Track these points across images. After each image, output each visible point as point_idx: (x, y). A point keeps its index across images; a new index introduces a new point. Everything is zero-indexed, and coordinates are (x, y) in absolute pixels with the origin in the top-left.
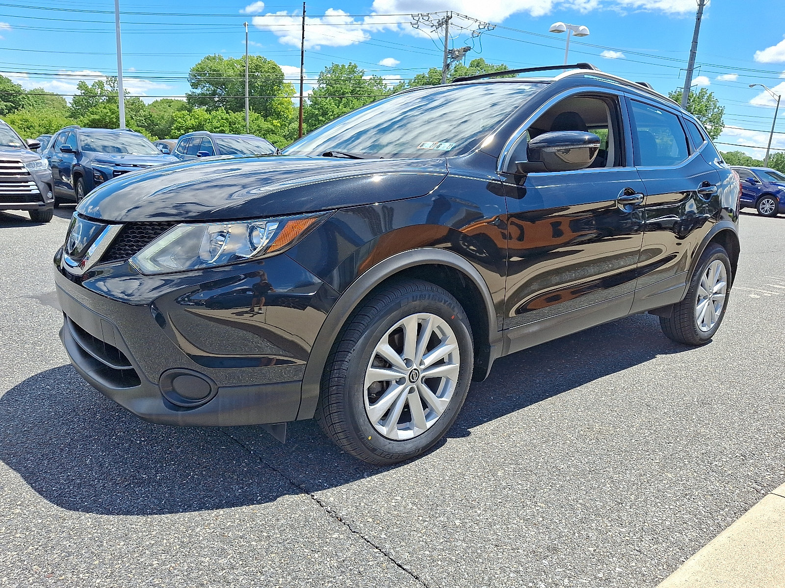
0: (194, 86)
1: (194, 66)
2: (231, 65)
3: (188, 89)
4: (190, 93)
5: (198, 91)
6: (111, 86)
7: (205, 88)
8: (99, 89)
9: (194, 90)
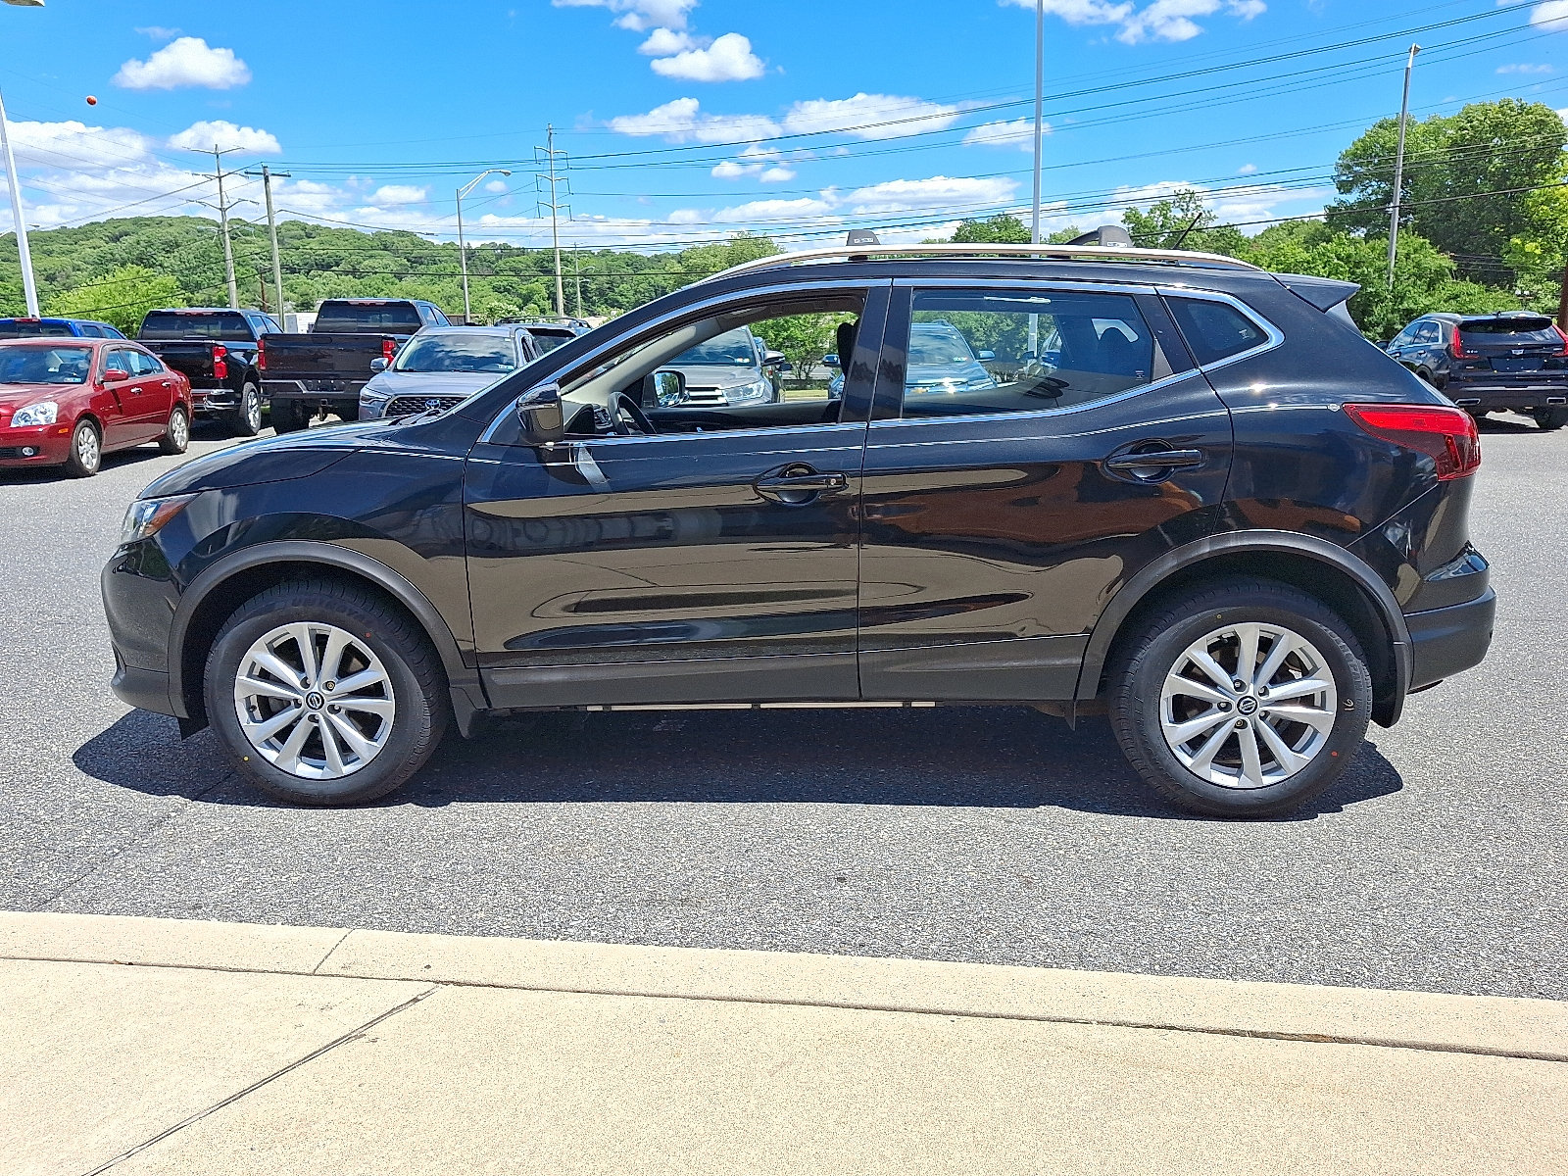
0: (1344, 187)
1: (1349, 147)
2: (1435, 132)
3: (1331, 196)
4: (1335, 205)
5: (1352, 198)
6: (1182, 210)
7: (1369, 190)
8: (1161, 218)
9: (1344, 197)
